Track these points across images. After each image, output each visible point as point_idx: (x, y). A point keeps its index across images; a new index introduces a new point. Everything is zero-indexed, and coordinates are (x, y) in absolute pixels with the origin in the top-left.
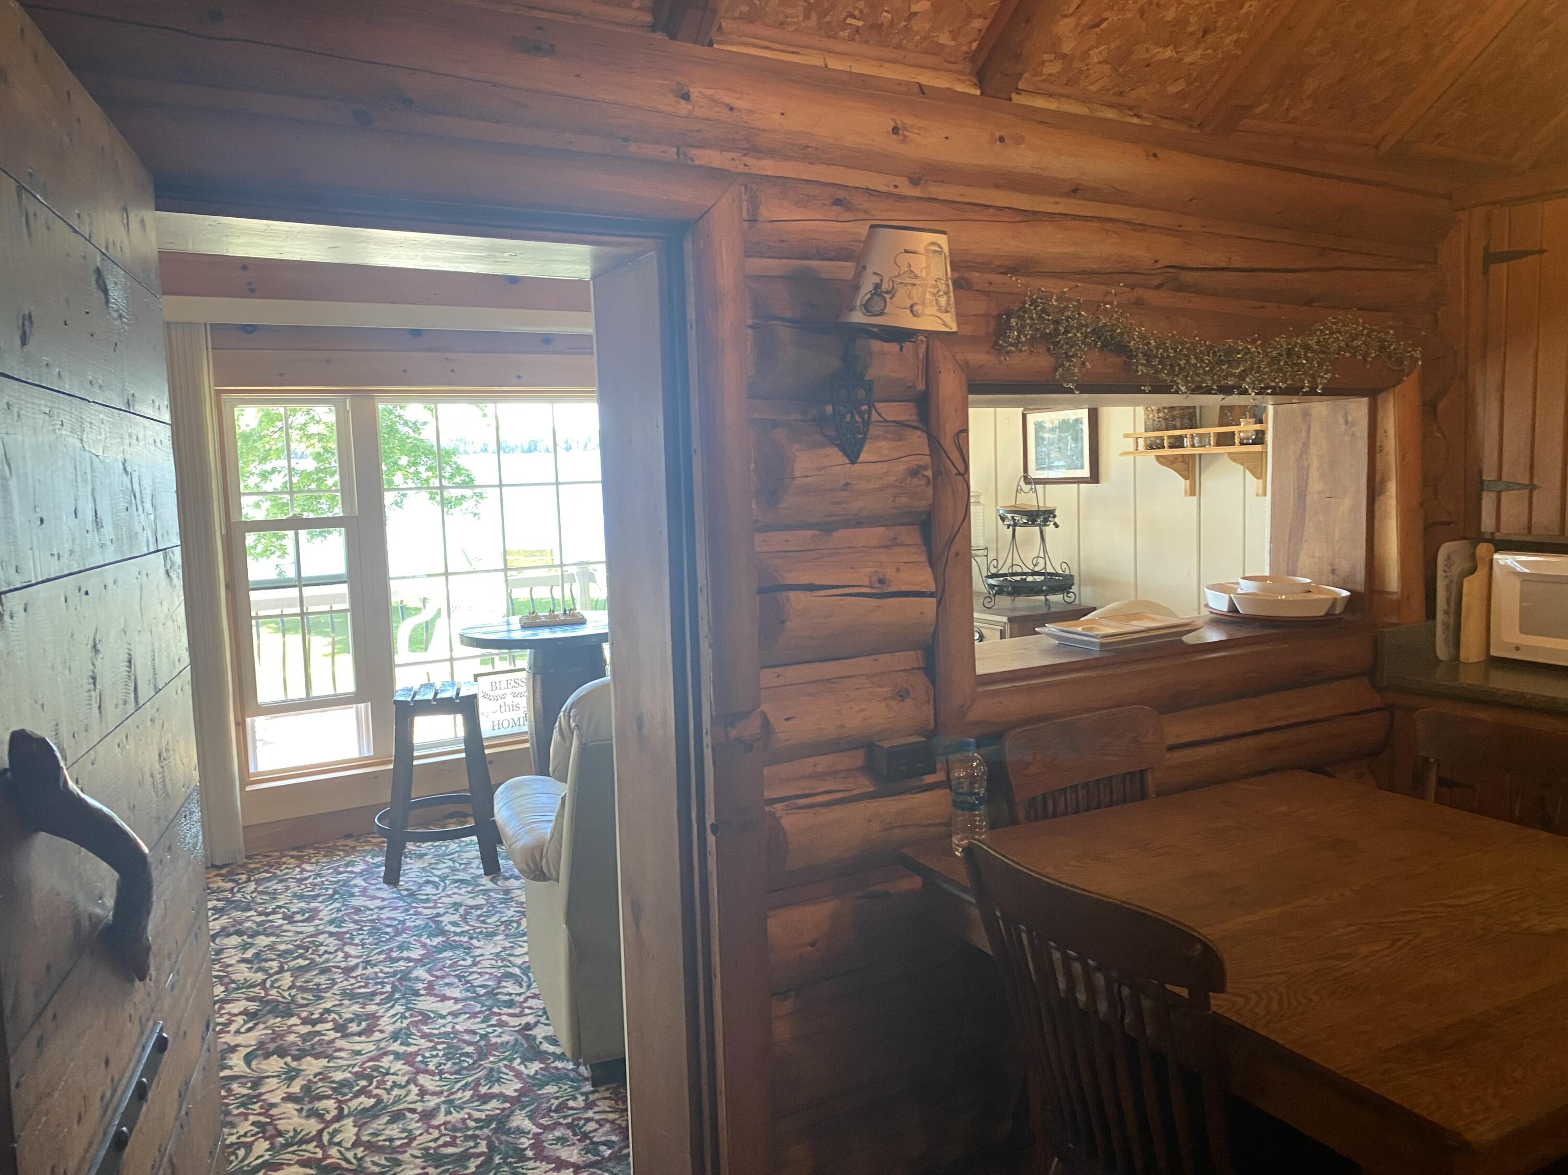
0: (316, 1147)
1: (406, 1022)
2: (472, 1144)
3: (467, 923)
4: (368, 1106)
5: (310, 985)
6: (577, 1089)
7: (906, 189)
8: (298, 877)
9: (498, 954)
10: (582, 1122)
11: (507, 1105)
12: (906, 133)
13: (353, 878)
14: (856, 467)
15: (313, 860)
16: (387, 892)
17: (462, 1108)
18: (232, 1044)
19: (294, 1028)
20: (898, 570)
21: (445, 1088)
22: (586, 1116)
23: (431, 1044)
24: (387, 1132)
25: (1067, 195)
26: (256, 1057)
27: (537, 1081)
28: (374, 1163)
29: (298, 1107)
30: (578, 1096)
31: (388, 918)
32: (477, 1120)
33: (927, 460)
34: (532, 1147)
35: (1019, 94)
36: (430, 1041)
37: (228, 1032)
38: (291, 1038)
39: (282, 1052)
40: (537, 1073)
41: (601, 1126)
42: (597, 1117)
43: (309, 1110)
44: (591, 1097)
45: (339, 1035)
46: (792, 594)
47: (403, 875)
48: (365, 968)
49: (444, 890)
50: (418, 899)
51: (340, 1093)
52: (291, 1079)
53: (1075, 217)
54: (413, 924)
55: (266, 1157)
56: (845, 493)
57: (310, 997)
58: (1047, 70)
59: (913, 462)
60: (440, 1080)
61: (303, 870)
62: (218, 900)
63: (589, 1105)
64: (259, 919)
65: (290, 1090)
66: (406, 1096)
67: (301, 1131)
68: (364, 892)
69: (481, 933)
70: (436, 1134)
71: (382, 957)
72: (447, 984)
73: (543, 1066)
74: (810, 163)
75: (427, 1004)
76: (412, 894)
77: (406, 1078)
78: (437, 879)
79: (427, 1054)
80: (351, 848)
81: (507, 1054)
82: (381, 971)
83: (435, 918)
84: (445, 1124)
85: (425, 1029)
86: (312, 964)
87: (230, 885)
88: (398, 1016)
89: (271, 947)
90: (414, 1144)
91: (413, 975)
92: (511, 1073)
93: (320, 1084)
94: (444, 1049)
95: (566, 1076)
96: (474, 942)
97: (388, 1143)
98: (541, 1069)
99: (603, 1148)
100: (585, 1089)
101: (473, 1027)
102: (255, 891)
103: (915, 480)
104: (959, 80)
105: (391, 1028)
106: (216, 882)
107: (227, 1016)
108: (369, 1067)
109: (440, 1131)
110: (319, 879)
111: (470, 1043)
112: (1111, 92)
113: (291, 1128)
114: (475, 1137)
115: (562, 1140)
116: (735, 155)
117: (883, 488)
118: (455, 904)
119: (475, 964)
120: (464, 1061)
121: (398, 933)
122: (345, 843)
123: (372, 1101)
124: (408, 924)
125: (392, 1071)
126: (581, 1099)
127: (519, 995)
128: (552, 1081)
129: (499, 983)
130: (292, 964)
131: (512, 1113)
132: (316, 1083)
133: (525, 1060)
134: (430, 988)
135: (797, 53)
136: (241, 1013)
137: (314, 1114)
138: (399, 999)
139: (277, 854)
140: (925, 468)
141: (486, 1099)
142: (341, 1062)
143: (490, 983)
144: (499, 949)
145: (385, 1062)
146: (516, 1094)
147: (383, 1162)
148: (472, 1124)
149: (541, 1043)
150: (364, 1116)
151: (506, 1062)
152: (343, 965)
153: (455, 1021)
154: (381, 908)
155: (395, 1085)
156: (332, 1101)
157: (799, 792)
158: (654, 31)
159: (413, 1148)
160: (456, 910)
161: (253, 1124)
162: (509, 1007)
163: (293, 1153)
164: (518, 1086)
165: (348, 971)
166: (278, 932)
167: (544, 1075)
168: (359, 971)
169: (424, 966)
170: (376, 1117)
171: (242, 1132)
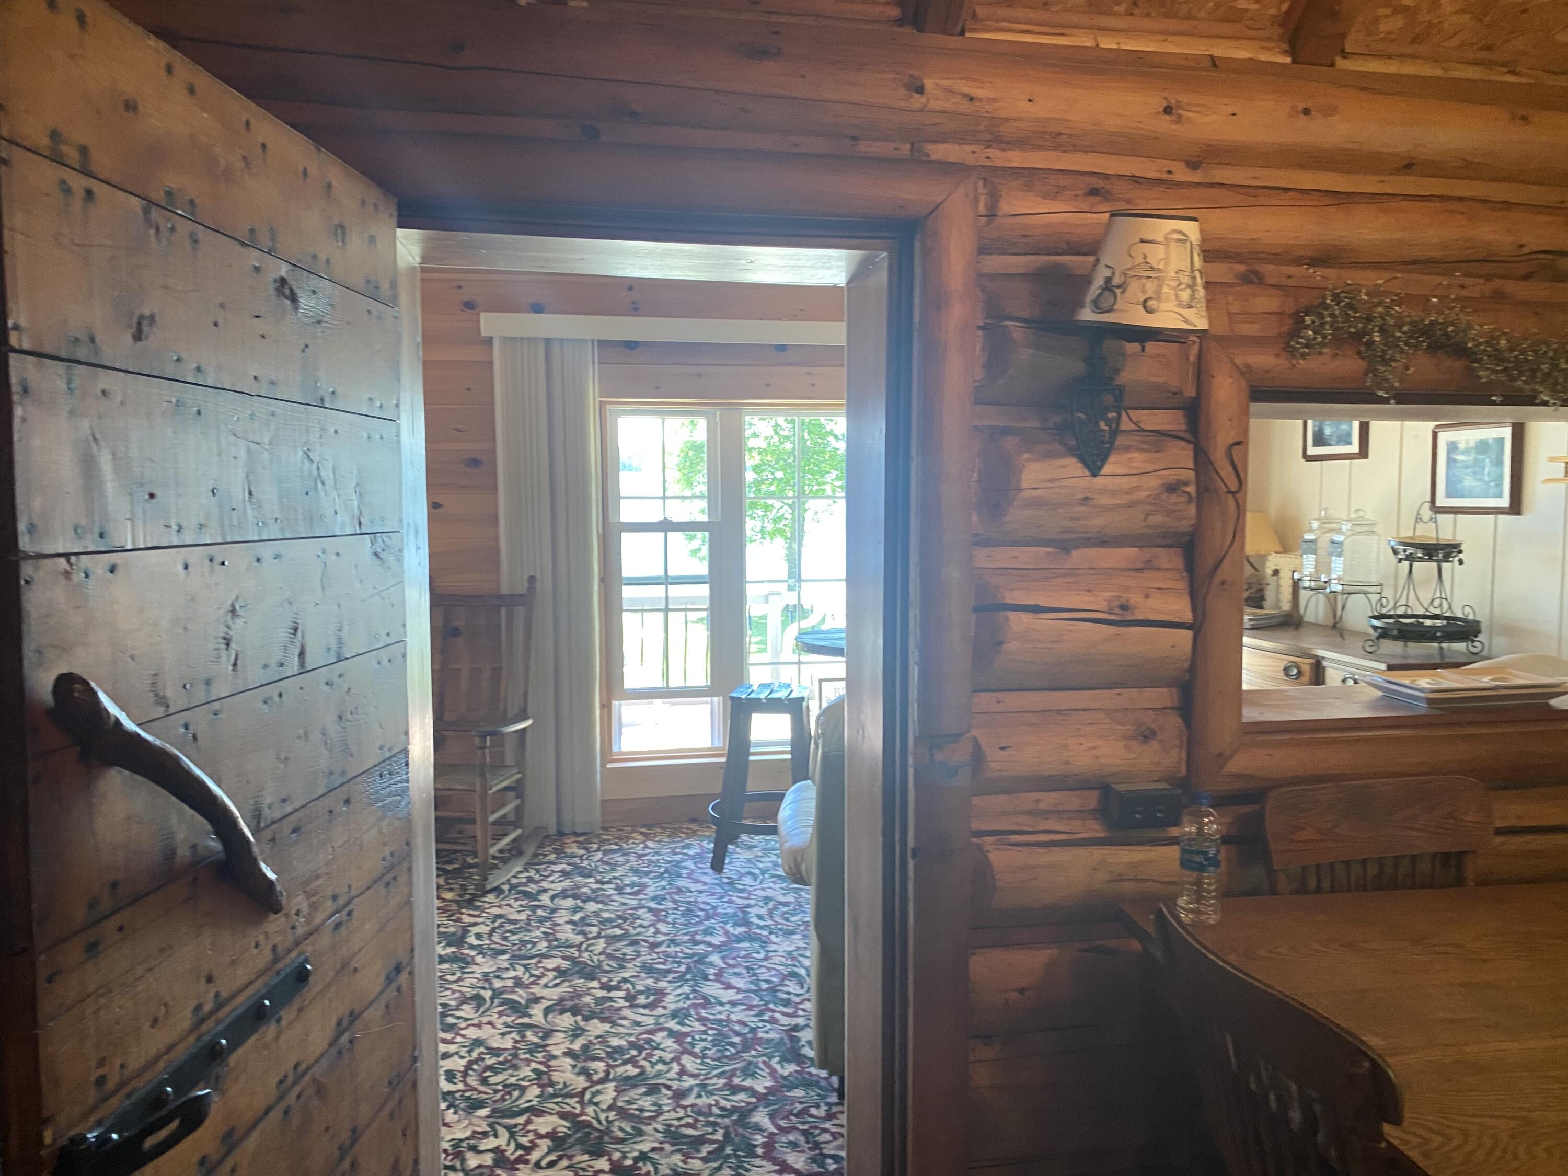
0: (577, 1102)
1: (689, 1002)
2: (710, 1130)
3: (771, 918)
4: (632, 1074)
5: (618, 954)
6: (823, 1098)
7: (1181, 174)
8: (640, 852)
9: (790, 953)
10: (817, 1132)
11: (754, 1100)
12: (1181, 112)
13: (686, 860)
14: (1098, 480)
15: (657, 839)
16: (710, 878)
17: (712, 1094)
18: (538, 995)
19: (593, 991)
20: (1147, 596)
21: (703, 1072)
22: (823, 1126)
23: (703, 1028)
24: (640, 1102)
25: (1397, 171)
26: (554, 1011)
27: (787, 1083)
28: (621, 1129)
29: (573, 1063)
30: (822, 1105)
31: (704, 903)
32: (723, 1109)
33: (1191, 475)
34: (764, 1145)
35: (1345, 57)
36: (705, 1025)
37: (538, 984)
38: (587, 999)
39: (575, 1011)
40: (791, 1074)
41: (835, 1139)
42: (834, 1130)
43: (582, 1068)
44: (835, 1109)
45: (627, 1004)
46: (1012, 615)
47: (730, 863)
48: (669, 946)
49: (761, 883)
50: (735, 888)
51: (611, 1058)
52: (575, 1036)
53: (1406, 197)
54: (723, 911)
55: (534, 1103)
56: (1082, 508)
57: (615, 965)
58: (1384, 27)
59: (1172, 476)
60: (701, 1064)
61: (646, 847)
62: (569, 864)
63: (830, 1116)
64: (595, 886)
65: (572, 1047)
66: (666, 1073)
67: (571, 1085)
68: (690, 876)
69: (781, 929)
70: (681, 1113)
71: (687, 938)
72: (736, 974)
73: (798, 1069)
74: (1064, 152)
75: (712, 989)
76: (732, 883)
77: (671, 1056)
78: (757, 871)
79: (697, 1037)
80: (695, 831)
81: (768, 1051)
82: (682, 952)
83: (743, 909)
84: (692, 1106)
85: (703, 1013)
86: (626, 935)
87: (582, 852)
88: (683, 996)
89: (596, 914)
90: (660, 1118)
91: (708, 960)
92: (768, 1071)
93: (598, 1046)
94: (715, 1035)
95: (816, 1084)
96: (773, 937)
97: (637, 1113)
98: (796, 1071)
99: (829, 1161)
100: (829, 1100)
101: (746, 1019)
102: (600, 860)
103: (1174, 496)
104: (1263, 48)
105: (672, 1007)
106: (570, 848)
107: (541, 970)
108: (643, 1039)
109: (686, 1112)
110: (656, 857)
111: (737, 1034)
112: (1475, 48)
113: (561, 1081)
114: (715, 1124)
115: (793, 1145)
116: (974, 148)
117: (1131, 505)
118: (766, 898)
119: (766, 958)
120: (728, 1050)
121: (708, 918)
122: (691, 826)
123: (637, 1071)
124: (720, 910)
125: (662, 1046)
126: (824, 1108)
127: (797, 995)
128: (804, 1085)
129: (783, 980)
130: (609, 932)
131: (755, 1108)
132: (594, 1044)
133: (784, 1060)
134: (719, 975)
135: (1062, 34)
136: (553, 970)
137: (585, 1072)
138: (688, 980)
139: (629, 829)
140: (1186, 484)
141: (735, 1089)
142: (622, 1030)
143: (774, 979)
144: (793, 948)
145: (659, 1037)
146: (764, 1091)
147: (628, 1129)
148: (716, 1111)
149: (803, 1046)
150: (627, 1083)
151: (765, 1058)
152: (651, 940)
153: (732, 1010)
154: (700, 892)
155: (661, 1060)
156: (604, 1064)
157: (1015, 828)
158: (900, 26)
159: (658, 1122)
160: (766, 904)
161: (534, 1070)
162: (785, 1006)
163: (557, 1103)
164: (769, 1083)
165: (653, 946)
166: (606, 900)
167: (797, 1079)
168: (662, 948)
169: (720, 952)
170: (634, 1086)
171: (521, 1076)
